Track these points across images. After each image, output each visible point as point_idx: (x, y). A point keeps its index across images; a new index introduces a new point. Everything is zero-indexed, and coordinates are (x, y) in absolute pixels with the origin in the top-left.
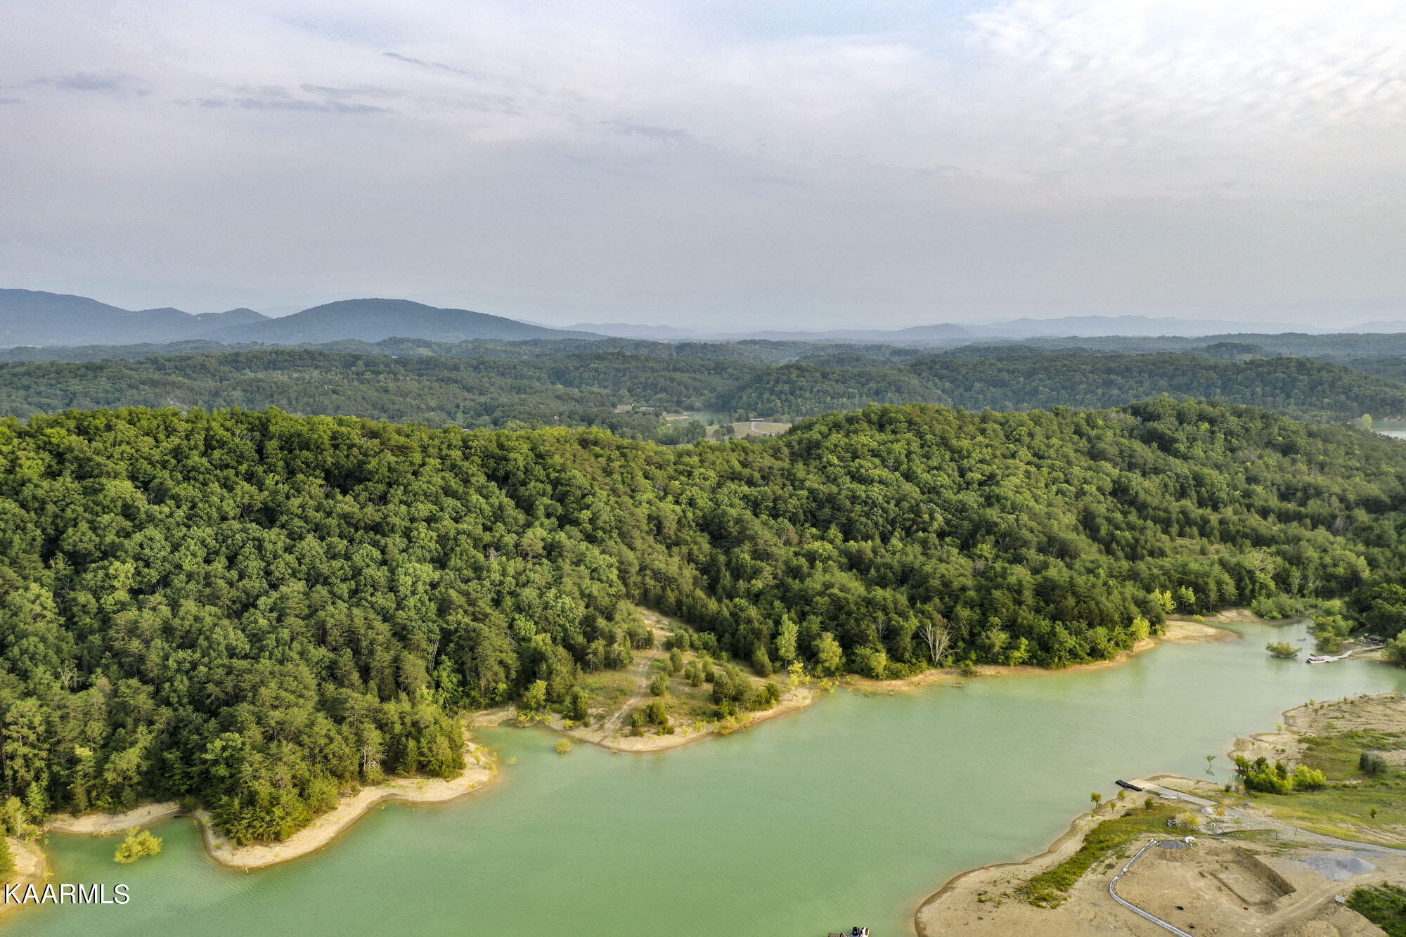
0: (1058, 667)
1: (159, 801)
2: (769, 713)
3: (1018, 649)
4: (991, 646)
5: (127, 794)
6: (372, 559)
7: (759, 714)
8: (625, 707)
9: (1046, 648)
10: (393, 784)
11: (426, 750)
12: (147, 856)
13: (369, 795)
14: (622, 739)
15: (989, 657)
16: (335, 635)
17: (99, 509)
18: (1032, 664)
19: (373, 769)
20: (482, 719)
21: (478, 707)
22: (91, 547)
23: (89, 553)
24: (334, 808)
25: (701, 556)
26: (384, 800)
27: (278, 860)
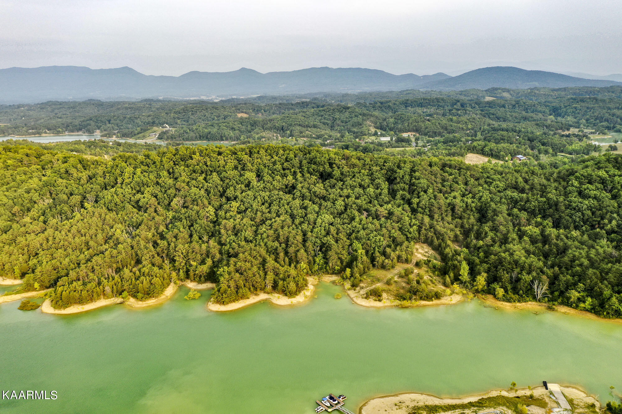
0: (605, 317)
1: (212, 282)
2: (431, 303)
3: (584, 302)
4: (570, 298)
5: (202, 278)
6: (314, 211)
7: (423, 302)
8: (374, 286)
9: (602, 305)
10: (273, 295)
11: (286, 286)
12: (194, 299)
13: (263, 296)
14: (360, 299)
15: (567, 303)
16: (282, 239)
17: (240, 182)
18: (591, 312)
19: (269, 288)
20: (327, 278)
21: (328, 273)
22: (231, 196)
23: (231, 198)
24: (248, 298)
25: (467, 225)
26: (266, 300)
27: (220, 310)
